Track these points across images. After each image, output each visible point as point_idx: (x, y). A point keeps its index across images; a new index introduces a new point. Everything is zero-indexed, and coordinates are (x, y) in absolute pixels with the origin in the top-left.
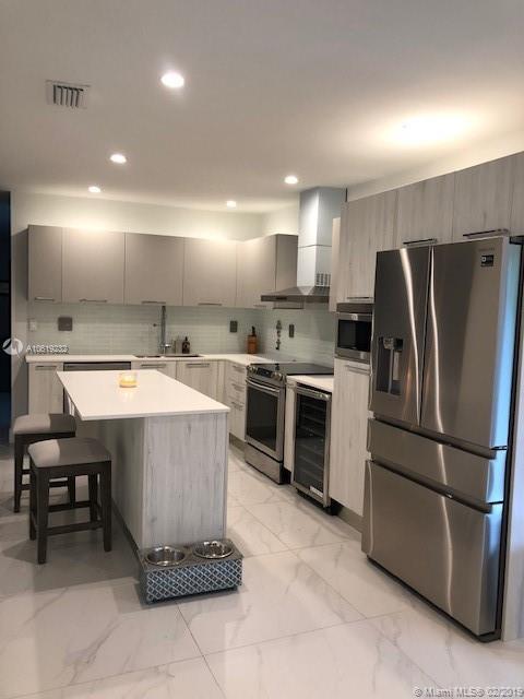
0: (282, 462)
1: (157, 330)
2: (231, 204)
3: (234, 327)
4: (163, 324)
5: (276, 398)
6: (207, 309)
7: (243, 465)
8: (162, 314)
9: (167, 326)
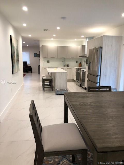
0: (80, 83)
1: (63, 62)
2: (76, 40)
3: (77, 62)
4: (64, 62)
5: (79, 73)
6: (72, 58)
7: (76, 84)
8: (64, 60)
9: (65, 62)
